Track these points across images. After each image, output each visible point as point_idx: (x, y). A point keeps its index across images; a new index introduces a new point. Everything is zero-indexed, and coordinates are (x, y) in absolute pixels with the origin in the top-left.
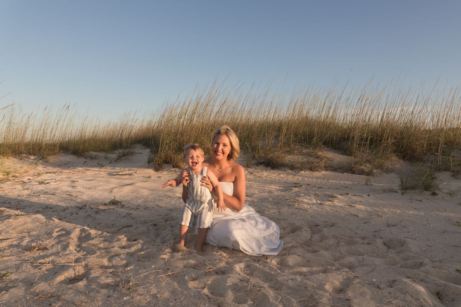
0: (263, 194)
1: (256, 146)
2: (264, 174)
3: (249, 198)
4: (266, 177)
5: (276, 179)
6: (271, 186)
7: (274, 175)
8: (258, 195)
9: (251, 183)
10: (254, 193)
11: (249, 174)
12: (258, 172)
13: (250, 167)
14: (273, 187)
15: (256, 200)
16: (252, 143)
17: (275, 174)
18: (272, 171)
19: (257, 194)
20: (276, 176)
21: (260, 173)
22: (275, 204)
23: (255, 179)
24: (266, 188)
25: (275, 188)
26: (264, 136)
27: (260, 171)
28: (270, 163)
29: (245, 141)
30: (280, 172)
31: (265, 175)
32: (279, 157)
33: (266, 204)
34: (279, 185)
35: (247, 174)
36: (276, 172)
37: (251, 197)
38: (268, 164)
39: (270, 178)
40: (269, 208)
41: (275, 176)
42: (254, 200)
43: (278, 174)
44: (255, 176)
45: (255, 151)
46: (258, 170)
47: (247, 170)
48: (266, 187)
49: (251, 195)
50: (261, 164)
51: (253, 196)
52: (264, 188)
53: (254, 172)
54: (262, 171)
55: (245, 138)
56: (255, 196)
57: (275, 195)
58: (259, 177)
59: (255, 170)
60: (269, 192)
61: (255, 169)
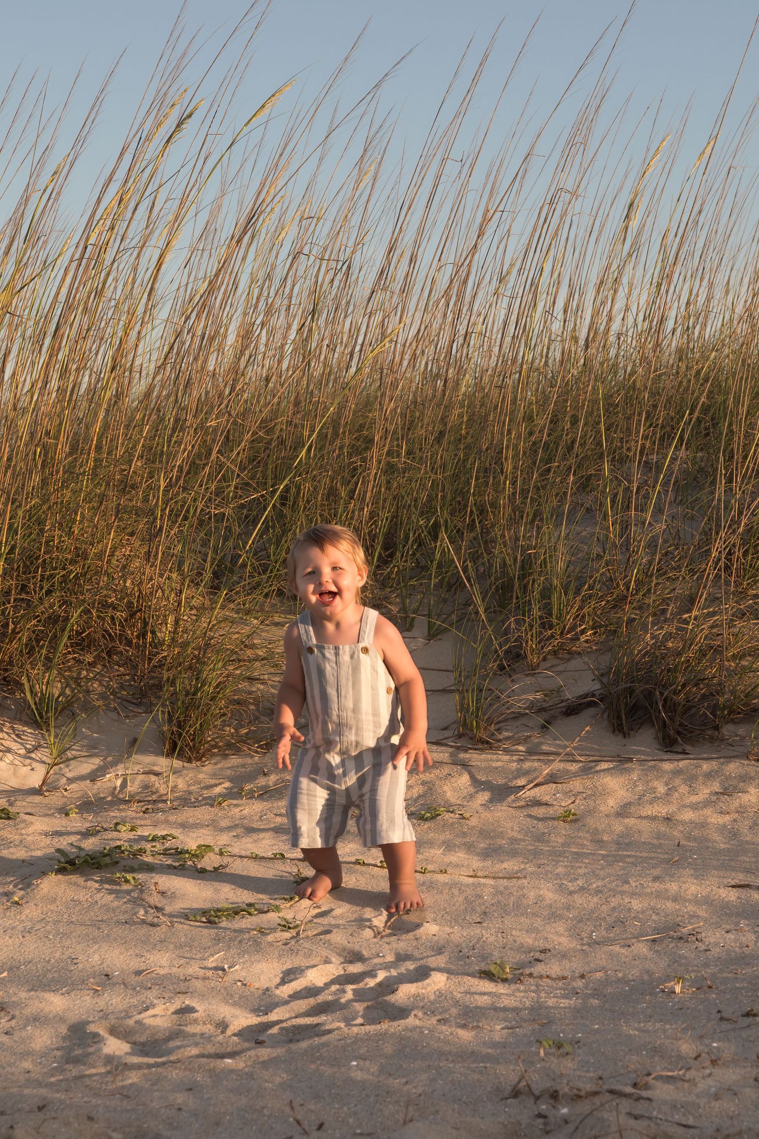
0: (617, 949)
1: (526, 565)
2: (605, 793)
3: (501, 989)
4: (623, 812)
5: (703, 825)
6: (673, 887)
7: (694, 799)
8: (576, 965)
9: (510, 865)
10: (543, 951)
11: (484, 797)
12: (552, 779)
13: (485, 745)
14: (693, 888)
15: (564, 1003)
16: (489, 543)
17: (693, 791)
18: (667, 766)
19: (564, 956)
20: (707, 804)
21: (576, 785)
22: (725, 1026)
23: (540, 838)
24: (636, 905)
25: (707, 901)
26: (585, 485)
27: (574, 767)
28: (649, 695)
29: (434, 533)
30: (733, 768)
31: (611, 802)
32: (718, 650)
33: (649, 1026)
34: (740, 878)
35: (472, 796)
36: (706, 766)
37: (518, 979)
38: (634, 710)
39: (653, 818)
40: (680, 1057)
41: (694, 807)
42: (551, 1002)
43: (716, 787)
44: (540, 811)
45: (524, 608)
46: (557, 765)
47: (465, 765)
48: (633, 894)
49: (521, 966)
50: (573, 710)
51: (539, 969)
52: (614, 902)
53: (521, 782)
54: (587, 771)
55: (428, 510)
56: (554, 968)
57: (716, 951)
58: (568, 817)
59: (527, 765)
60: (657, 931)
61: (531, 752)
